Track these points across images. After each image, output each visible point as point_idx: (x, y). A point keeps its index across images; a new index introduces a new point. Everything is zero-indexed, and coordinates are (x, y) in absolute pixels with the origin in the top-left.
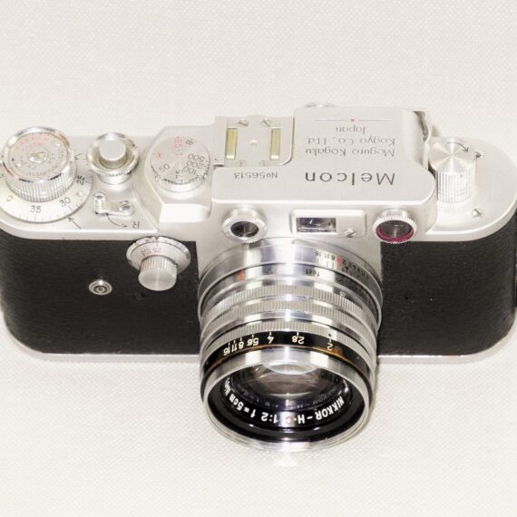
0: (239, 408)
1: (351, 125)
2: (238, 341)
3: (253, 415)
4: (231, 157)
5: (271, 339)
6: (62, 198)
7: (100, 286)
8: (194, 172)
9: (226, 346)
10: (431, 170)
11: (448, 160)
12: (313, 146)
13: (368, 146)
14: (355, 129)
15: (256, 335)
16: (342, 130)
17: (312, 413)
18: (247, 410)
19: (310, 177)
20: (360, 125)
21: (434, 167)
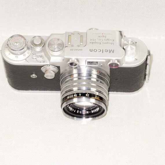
0: (71, 110)
1: (102, 35)
2: (71, 95)
3: (75, 111)
4: (69, 43)
5: (80, 95)
6: (24, 54)
7: (34, 76)
8: (60, 48)
9: (68, 96)
10: (123, 48)
11: (128, 46)
12: (92, 41)
13: (107, 41)
14: (103, 36)
15: (76, 94)
16: (100, 37)
17: (91, 111)
18: (73, 110)
19: (91, 51)
20: (105, 35)
21: (124, 48)
